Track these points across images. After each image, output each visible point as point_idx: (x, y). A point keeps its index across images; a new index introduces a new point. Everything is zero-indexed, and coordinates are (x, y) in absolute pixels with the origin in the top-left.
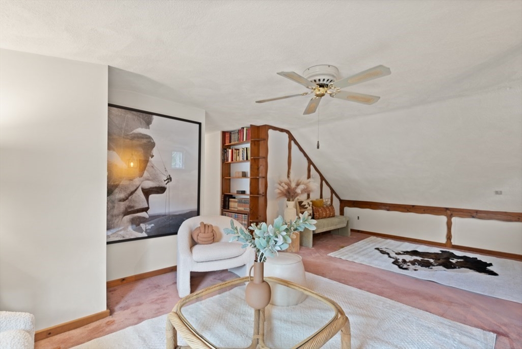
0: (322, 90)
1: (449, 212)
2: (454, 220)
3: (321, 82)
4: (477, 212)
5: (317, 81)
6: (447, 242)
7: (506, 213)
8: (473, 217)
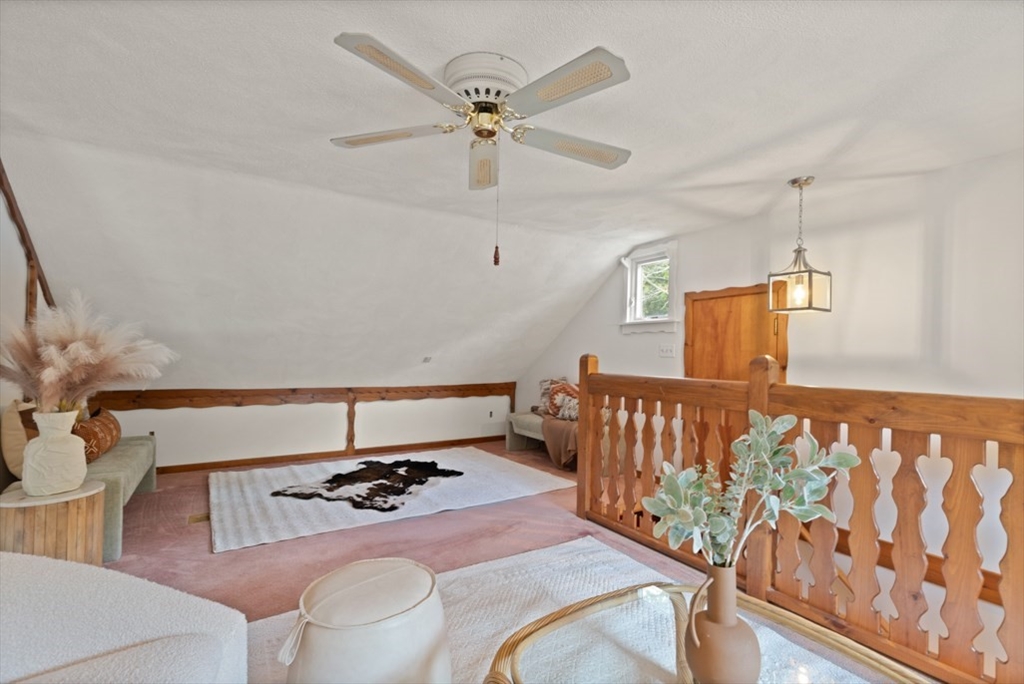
0: (485, 121)
1: (351, 395)
2: (359, 407)
3: (483, 98)
4: (388, 390)
5: (472, 92)
6: (348, 446)
7: (417, 387)
8: (383, 399)
